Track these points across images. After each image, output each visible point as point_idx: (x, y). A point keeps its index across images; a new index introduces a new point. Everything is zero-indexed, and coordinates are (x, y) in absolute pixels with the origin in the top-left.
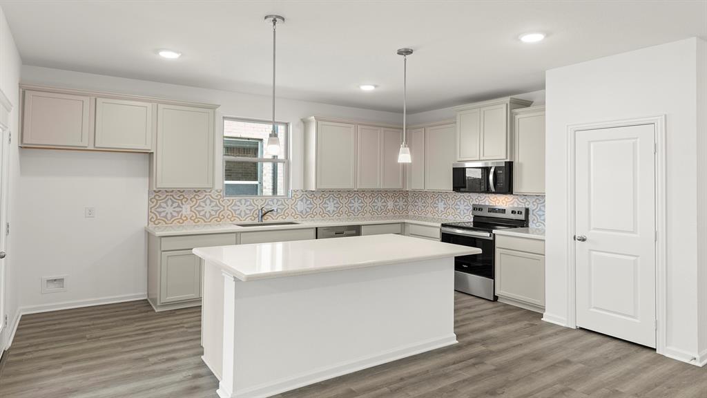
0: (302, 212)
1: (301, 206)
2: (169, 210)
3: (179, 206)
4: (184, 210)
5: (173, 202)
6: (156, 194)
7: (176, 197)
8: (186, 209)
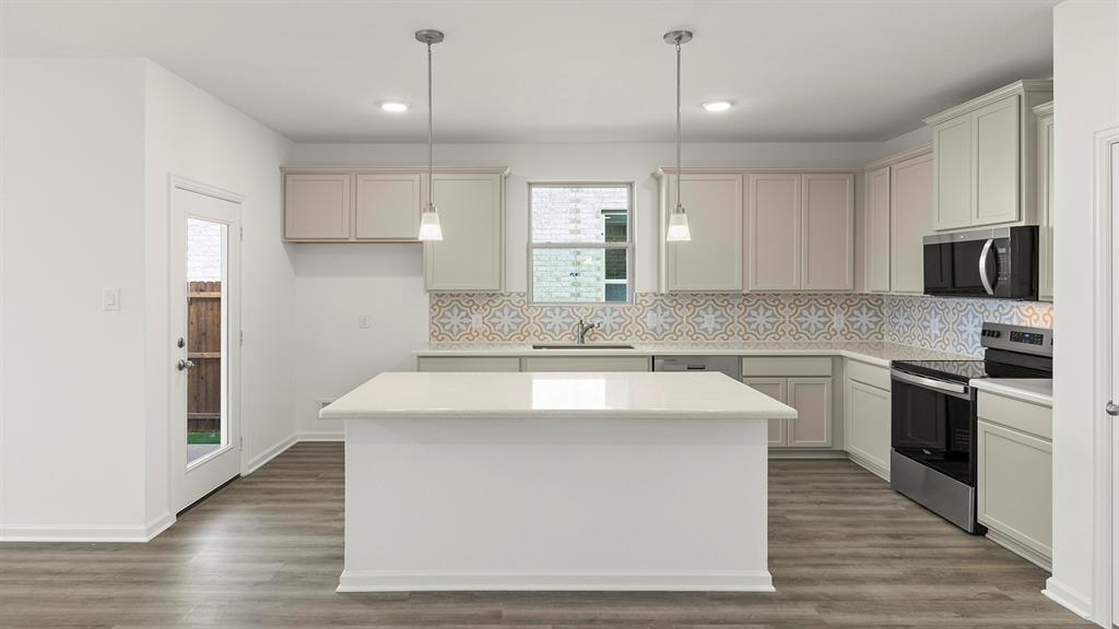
0: (654, 330)
1: (651, 320)
2: (455, 320)
3: (467, 316)
4: (474, 321)
5: (460, 311)
6: (439, 298)
7: (463, 303)
8: (477, 321)
